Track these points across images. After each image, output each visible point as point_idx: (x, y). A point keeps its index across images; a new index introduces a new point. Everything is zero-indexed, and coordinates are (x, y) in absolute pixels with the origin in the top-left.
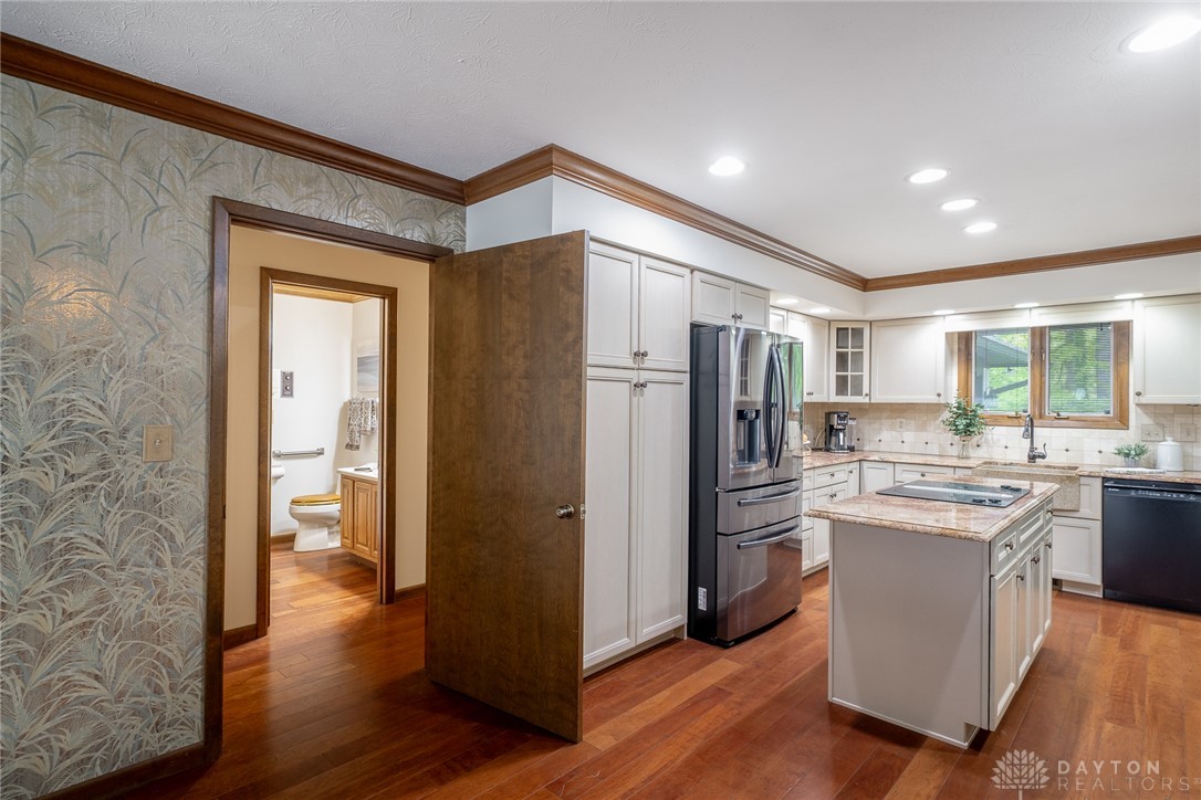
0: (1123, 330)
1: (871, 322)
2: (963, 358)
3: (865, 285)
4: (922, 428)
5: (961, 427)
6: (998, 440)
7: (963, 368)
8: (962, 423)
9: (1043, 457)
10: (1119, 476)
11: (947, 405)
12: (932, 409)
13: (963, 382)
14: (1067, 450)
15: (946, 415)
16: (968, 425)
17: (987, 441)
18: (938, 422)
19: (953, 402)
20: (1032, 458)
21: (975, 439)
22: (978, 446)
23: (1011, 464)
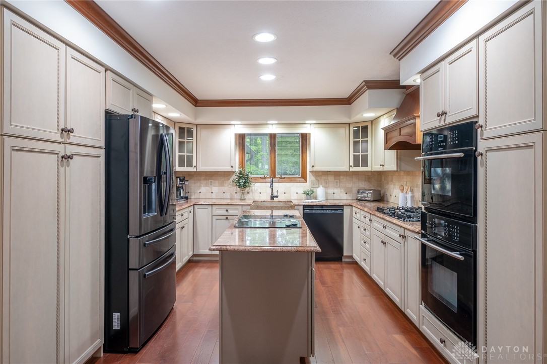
0: (304, 138)
1: (197, 125)
2: (241, 148)
3: (196, 102)
4: (222, 185)
5: (242, 183)
6: (257, 189)
7: (241, 153)
8: (242, 181)
9: (277, 197)
10: (309, 204)
11: (234, 172)
12: (227, 174)
13: (241, 160)
14: (285, 193)
15: (234, 177)
16: (245, 183)
17: (252, 190)
18: (229, 181)
19: (237, 170)
20: (272, 198)
21: (247, 189)
22: (248, 193)
23: (264, 201)
